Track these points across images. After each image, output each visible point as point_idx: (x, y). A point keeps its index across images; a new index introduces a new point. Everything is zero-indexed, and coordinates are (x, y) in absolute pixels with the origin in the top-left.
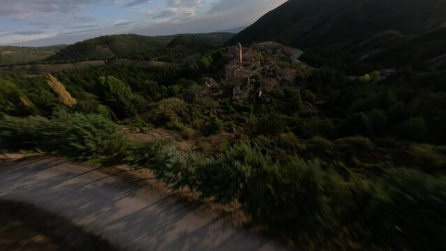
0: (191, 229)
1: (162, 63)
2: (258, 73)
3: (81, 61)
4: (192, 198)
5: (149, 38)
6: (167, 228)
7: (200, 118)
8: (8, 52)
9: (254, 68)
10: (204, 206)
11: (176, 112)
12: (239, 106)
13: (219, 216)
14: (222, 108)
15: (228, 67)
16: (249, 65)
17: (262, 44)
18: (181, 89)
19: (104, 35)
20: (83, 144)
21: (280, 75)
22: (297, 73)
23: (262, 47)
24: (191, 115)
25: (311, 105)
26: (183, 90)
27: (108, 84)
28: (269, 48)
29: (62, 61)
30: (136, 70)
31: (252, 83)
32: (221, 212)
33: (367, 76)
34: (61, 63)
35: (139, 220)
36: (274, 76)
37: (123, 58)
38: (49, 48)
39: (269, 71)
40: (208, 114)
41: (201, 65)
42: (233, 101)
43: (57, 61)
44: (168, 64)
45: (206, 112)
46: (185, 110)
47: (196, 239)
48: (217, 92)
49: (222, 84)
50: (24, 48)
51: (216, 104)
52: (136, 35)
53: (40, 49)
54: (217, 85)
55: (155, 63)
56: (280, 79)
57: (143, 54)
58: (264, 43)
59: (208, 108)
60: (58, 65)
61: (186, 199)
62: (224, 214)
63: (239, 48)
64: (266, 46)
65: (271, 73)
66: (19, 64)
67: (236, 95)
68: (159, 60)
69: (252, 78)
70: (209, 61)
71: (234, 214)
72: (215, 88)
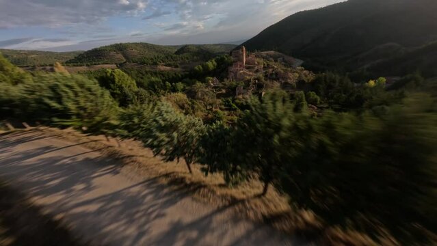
0: (188, 219)
1: (168, 68)
2: (261, 75)
3: (95, 64)
4: (190, 179)
5: (158, 46)
6: (153, 215)
7: (202, 111)
8: (33, 56)
9: (257, 71)
10: (206, 190)
11: (179, 105)
12: (242, 104)
13: (227, 203)
14: (225, 105)
15: (232, 69)
16: (252, 68)
17: (264, 53)
18: (184, 87)
19: (119, 43)
20: (60, 103)
21: (283, 78)
22: (299, 77)
23: (264, 55)
24: (193, 108)
25: (316, 108)
26: (187, 88)
27: (114, 76)
28: (271, 57)
29: (79, 64)
30: (144, 73)
31: (255, 84)
32: (229, 198)
33: (372, 83)
34: (77, 66)
35: (118, 202)
36: (277, 79)
37: (134, 62)
38: (69, 53)
39: (271, 74)
40: (211, 110)
41: (206, 68)
42: (236, 99)
43: (75, 64)
44: (174, 69)
45: (208, 108)
46: (187, 103)
47: (194, 234)
48: (220, 90)
49: (225, 84)
50: (48, 52)
51: (219, 101)
52: (147, 44)
53: (61, 54)
54: (221, 85)
55: (162, 67)
56: (283, 82)
57: (152, 59)
58: (266, 52)
59: (210, 104)
60: (75, 68)
61: (182, 180)
62: (234, 201)
63: (243, 51)
64: (267, 54)
65: (274, 76)
66: (41, 66)
67: (239, 94)
68: (166, 66)
69: (255, 79)
70: (214, 65)
71: (249, 202)
72: (218, 87)
